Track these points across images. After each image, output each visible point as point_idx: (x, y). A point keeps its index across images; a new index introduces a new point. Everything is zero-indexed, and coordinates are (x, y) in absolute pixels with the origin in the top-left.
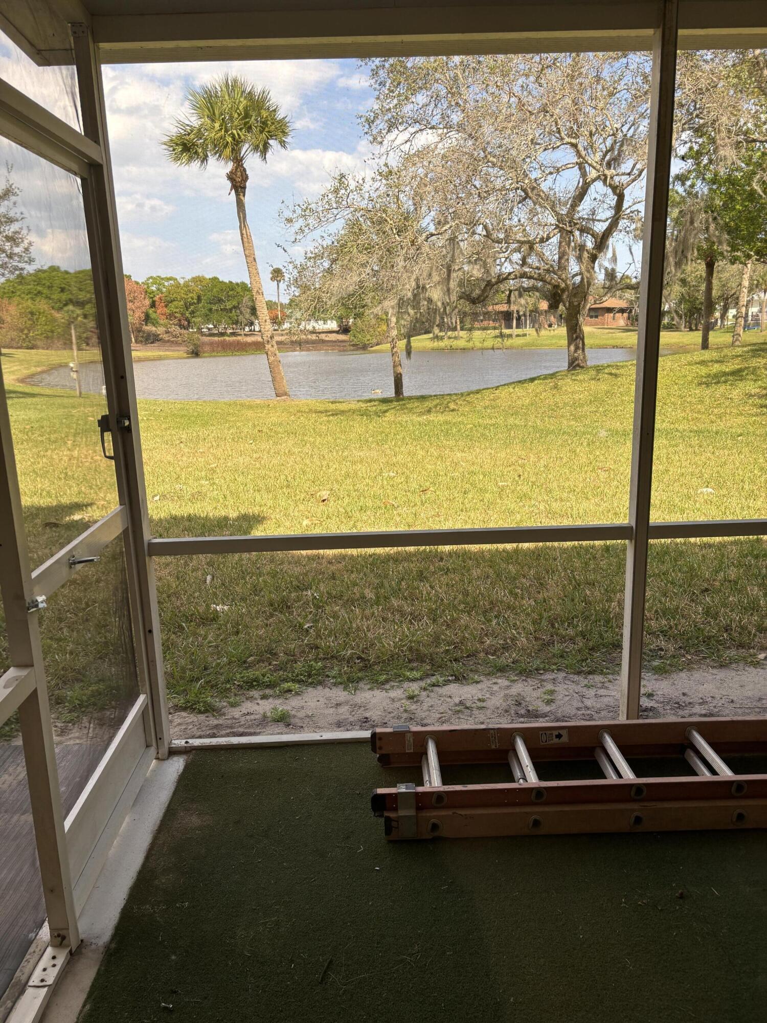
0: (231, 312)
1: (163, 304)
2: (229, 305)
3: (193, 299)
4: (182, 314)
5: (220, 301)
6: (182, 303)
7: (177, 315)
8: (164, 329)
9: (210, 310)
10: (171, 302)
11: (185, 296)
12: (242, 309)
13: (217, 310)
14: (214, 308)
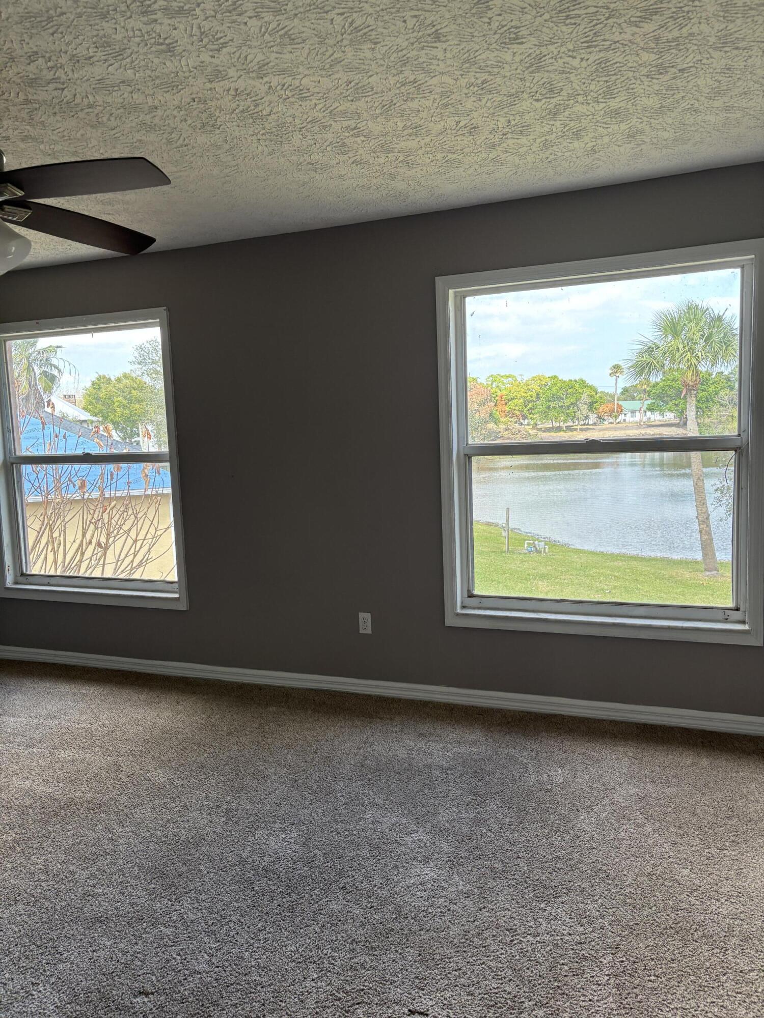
0: (569, 409)
1: (504, 402)
2: (567, 402)
3: (531, 397)
4: (521, 411)
5: (559, 398)
6: (522, 401)
7: (516, 412)
8: (504, 427)
9: (548, 407)
10: (512, 399)
11: (525, 395)
12: (580, 405)
13: (555, 408)
14: (552, 405)
